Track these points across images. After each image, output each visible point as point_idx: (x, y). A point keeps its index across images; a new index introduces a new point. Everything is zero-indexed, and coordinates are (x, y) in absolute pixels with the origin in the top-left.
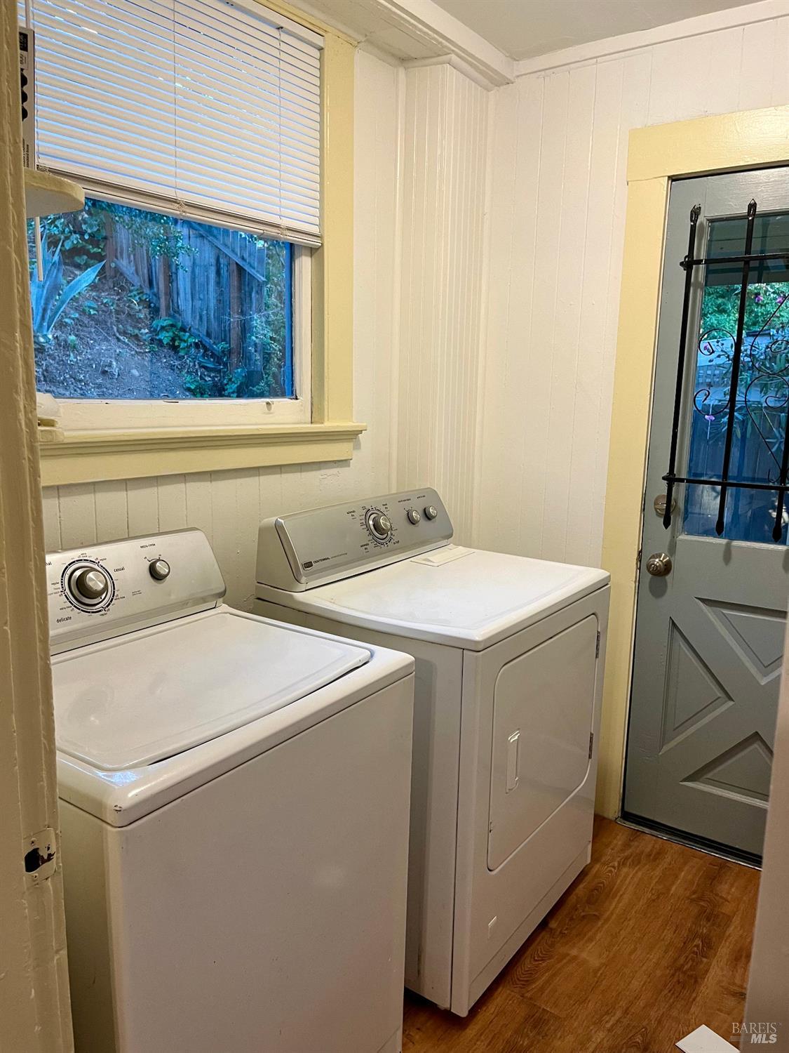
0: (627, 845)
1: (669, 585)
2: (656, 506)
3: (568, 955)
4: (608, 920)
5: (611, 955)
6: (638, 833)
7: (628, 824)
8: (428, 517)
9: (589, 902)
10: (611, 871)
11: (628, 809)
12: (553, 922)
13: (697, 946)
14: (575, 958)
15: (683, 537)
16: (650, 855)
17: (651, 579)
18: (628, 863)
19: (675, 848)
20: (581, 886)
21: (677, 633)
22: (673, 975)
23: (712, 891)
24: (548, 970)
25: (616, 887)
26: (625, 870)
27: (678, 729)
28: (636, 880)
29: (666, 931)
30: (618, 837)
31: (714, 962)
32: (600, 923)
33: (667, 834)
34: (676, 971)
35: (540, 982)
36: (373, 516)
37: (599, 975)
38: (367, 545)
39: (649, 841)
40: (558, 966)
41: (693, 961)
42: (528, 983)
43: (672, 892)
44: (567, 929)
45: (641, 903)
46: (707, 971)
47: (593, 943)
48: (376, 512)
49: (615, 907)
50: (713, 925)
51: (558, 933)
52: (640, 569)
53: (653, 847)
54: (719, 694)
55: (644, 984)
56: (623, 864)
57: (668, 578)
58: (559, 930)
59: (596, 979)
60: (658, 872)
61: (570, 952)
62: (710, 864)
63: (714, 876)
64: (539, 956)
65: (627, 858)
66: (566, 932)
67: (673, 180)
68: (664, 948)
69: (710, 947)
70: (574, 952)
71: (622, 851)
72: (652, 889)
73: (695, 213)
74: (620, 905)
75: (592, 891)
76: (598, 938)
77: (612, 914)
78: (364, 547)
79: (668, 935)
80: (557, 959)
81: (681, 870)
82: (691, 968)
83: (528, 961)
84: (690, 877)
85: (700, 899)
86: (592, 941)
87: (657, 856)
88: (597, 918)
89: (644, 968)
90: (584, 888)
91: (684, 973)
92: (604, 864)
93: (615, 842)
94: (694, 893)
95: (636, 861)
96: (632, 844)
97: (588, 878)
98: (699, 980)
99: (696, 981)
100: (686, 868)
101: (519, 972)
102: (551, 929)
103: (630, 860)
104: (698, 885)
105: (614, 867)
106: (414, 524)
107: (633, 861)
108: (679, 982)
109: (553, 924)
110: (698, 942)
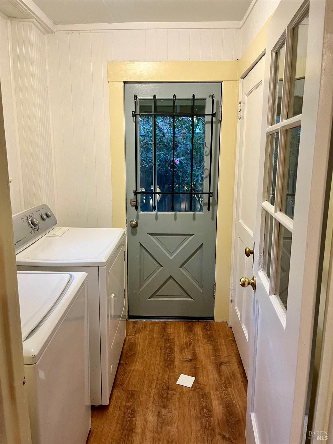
0: (134, 327)
1: (138, 231)
2: (131, 203)
3: (131, 370)
4: (139, 353)
5: (145, 364)
6: (136, 322)
7: (131, 320)
8: (48, 216)
9: (130, 350)
10: (132, 337)
11: (130, 315)
12: (121, 361)
13: (169, 351)
14: (134, 370)
15: (141, 213)
16: (143, 328)
17: (131, 230)
18: (137, 333)
19: (149, 322)
20: (125, 346)
21: (142, 247)
22: (166, 362)
23: (166, 332)
24: (127, 377)
25: (136, 342)
26: (137, 335)
27: (145, 281)
28: (142, 337)
29: (158, 350)
30: (130, 325)
31: (176, 354)
32: (137, 355)
33: (145, 319)
34: (166, 361)
35: (126, 383)
36: (30, 219)
37: (144, 372)
38: (32, 232)
39: (140, 323)
40: (130, 375)
41: (170, 356)
42: (122, 384)
43: (154, 337)
44: (127, 362)
45: (147, 344)
46: (175, 357)
47: (138, 363)
48: (30, 217)
49: (139, 349)
50: (170, 343)
51: (125, 364)
52: (127, 226)
53: (142, 325)
54: (158, 265)
55: (159, 369)
56: (135, 333)
57: (137, 228)
58: (125, 363)
59: (144, 374)
60: (147, 332)
61: (132, 368)
62: (162, 324)
63: (164, 327)
64: (122, 374)
65: (136, 331)
66: (127, 363)
67: (125, 83)
68: (159, 355)
69: (172, 350)
70: (133, 368)
71: (133, 329)
72: (148, 338)
73: (135, 97)
74: (141, 347)
75: (130, 346)
76: (138, 360)
77: (139, 351)
78: (31, 233)
79: (159, 351)
80: (129, 372)
81: (154, 329)
82: (170, 358)
83: (119, 378)
84: (157, 331)
85: (163, 336)
86: (137, 362)
87: (145, 327)
88: (135, 354)
89: (157, 364)
90: (126, 346)
91: (169, 361)
92: (129, 336)
93: (130, 327)
94: (161, 335)
95: (139, 331)
96: (135, 326)
97: (126, 342)
98: (174, 361)
99: (173, 362)
100: (155, 328)
101: (118, 382)
102: (122, 364)
103: (137, 332)
104: (161, 332)
105: (133, 336)
106: (44, 220)
107: (138, 331)
108: (168, 364)
109: (122, 362)
110: (168, 349)
